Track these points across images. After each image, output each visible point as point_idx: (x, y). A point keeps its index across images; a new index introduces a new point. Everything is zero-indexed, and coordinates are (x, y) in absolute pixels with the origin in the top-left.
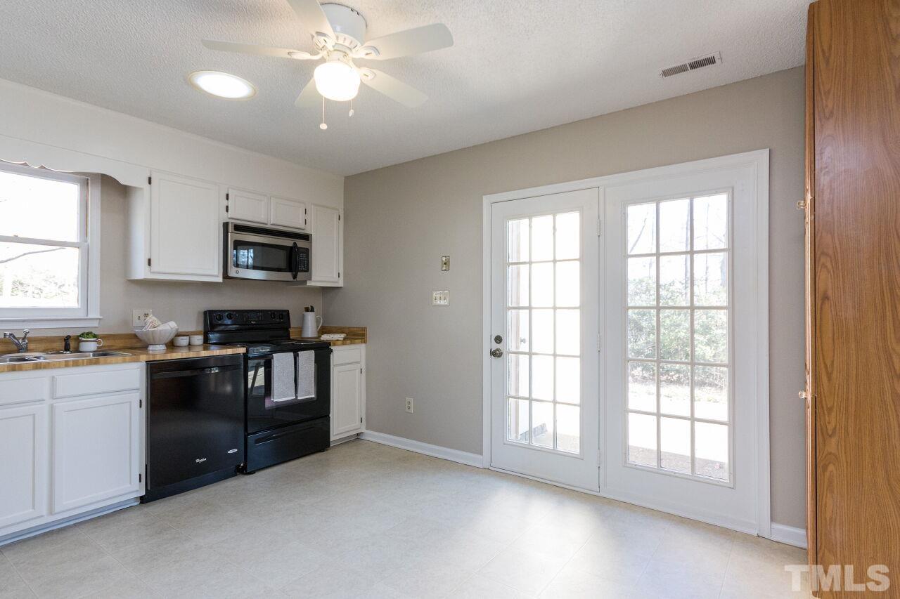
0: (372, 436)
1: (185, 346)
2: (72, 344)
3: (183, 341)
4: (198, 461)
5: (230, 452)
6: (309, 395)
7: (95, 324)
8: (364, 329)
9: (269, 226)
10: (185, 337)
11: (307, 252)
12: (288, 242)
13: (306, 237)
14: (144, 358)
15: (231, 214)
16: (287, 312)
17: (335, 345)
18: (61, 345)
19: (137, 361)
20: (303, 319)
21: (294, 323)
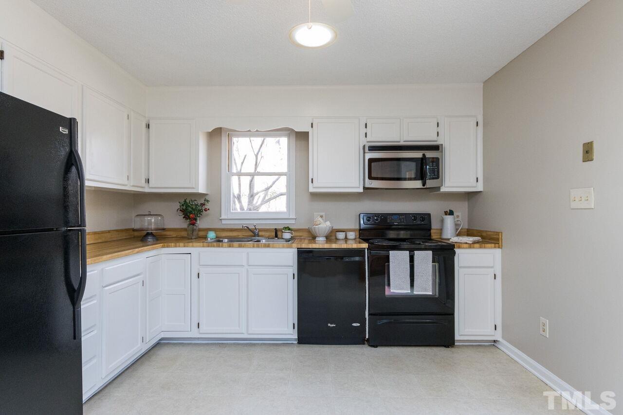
0: (506, 347)
1: (342, 239)
2: (279, 234)
3: (341, 236)
4: (329, 325)
5: (354, 325)
6: (426, 291)
7: (293, 222)
8: (498, 233)
9: (402, 143)
10: (342, 233)
11: (436, 161)
12: (418, 155)
13: (436, 148)
14: (295, 245)
15: (369, 138)
16: (429, 215)
17: (459, 247)
18: (274, 234)
19: (290, 247)
20: (442, 221)
21: (435, 225)
